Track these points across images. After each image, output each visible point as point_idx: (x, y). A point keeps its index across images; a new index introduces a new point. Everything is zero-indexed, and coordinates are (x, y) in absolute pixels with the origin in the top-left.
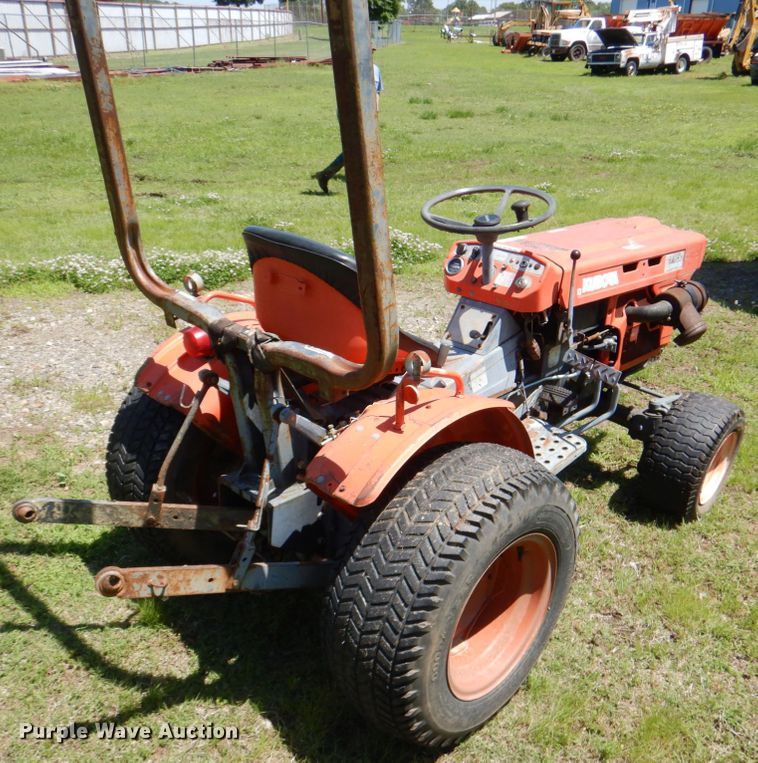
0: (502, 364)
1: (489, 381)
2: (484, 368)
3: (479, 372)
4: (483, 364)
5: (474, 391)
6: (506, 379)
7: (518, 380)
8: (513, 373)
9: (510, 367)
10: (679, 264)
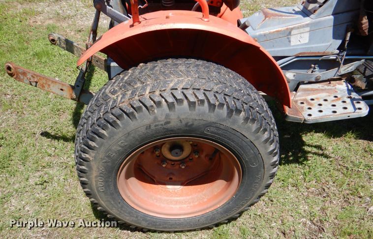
0: (330, 31)
1: (310, 40)
2: (308, 29)
3: (302, 30)
4: (307, 25)
5: (292, 44)
6: (329, 44)
7: (341, 48)
8: (339, 42)
9: (335, 37)
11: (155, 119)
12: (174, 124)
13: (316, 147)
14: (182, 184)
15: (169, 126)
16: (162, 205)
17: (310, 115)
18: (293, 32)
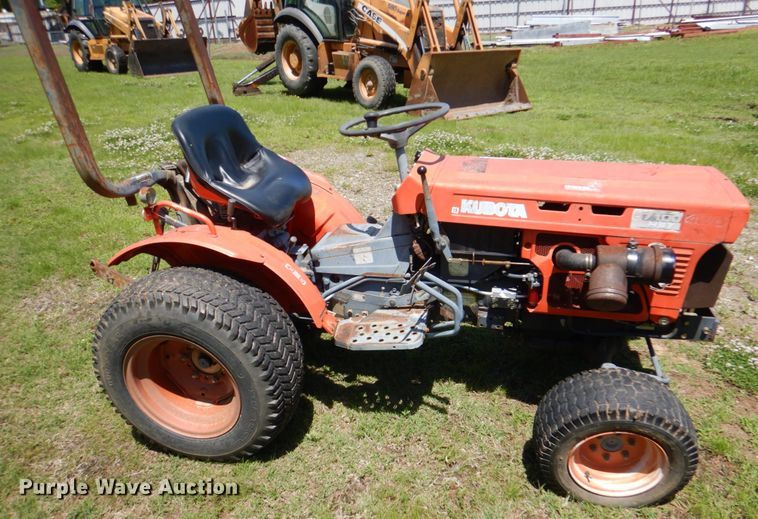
0: (392, 253)
3: (363, 249)
6: (395, 266)
9: (402, 258)
10: (671, 225)
11: (140, 315)
12: (154, 321)
13: (439, 399)
14: (214, 403)
15: (150, 322)
16: (183, 420)
17: (355, 341)
18: (354, 250)
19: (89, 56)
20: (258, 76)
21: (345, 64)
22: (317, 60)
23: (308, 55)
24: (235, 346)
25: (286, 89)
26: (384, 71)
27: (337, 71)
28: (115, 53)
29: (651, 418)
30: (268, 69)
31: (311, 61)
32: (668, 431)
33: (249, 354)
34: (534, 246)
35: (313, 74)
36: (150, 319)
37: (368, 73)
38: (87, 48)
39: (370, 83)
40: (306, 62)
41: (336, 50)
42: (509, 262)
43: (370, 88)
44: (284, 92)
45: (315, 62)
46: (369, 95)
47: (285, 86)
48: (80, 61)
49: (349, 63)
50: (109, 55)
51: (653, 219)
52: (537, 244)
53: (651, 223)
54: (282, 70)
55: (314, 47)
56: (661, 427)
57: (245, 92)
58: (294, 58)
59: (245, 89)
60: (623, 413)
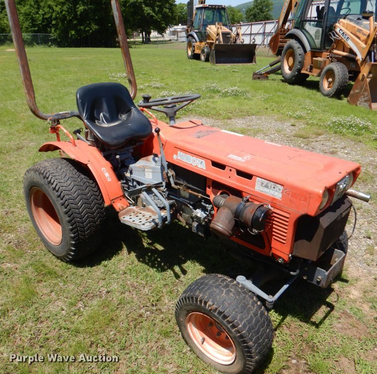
5: (146, 177)
10: (276, 194)
17: (124, 218)
18: (146, 170)
19: (194, 51)
20: (270, 69)
21: (319, 66)
22: (303, 62)
23: (299, 58)
24: (58, 201)
25: (283, 79)
26: (340, 73)
27: (314, 70)
28: (206, 50)
29: (220, 313)
30: (276, 65)
31: (300, 62)
32: (229, 326)
33: (63, 206)
34: (211, 188)
35: (299, 70)
36: (33, 179)
37: (330, 73)
38: (194, 47)
39: (330, 80)
40: (297, 62)
41: (317, 57)
42: (200, 195)
43: (330, 83)
44: (281, 80)
45: (302, 63)
46: (328, 87)
47: (283, 77)
48: (190, 53)
49: (322, 66)
50: (203, 51)
51: (267, 186)
52: (213, 188)
53: (266, 189)
54: (283, 67)
55: (304, 53)
56: (225, 322)
57: (259, 78)
58: (291, 59)
59: (259, 76)
60: (206, 303)
